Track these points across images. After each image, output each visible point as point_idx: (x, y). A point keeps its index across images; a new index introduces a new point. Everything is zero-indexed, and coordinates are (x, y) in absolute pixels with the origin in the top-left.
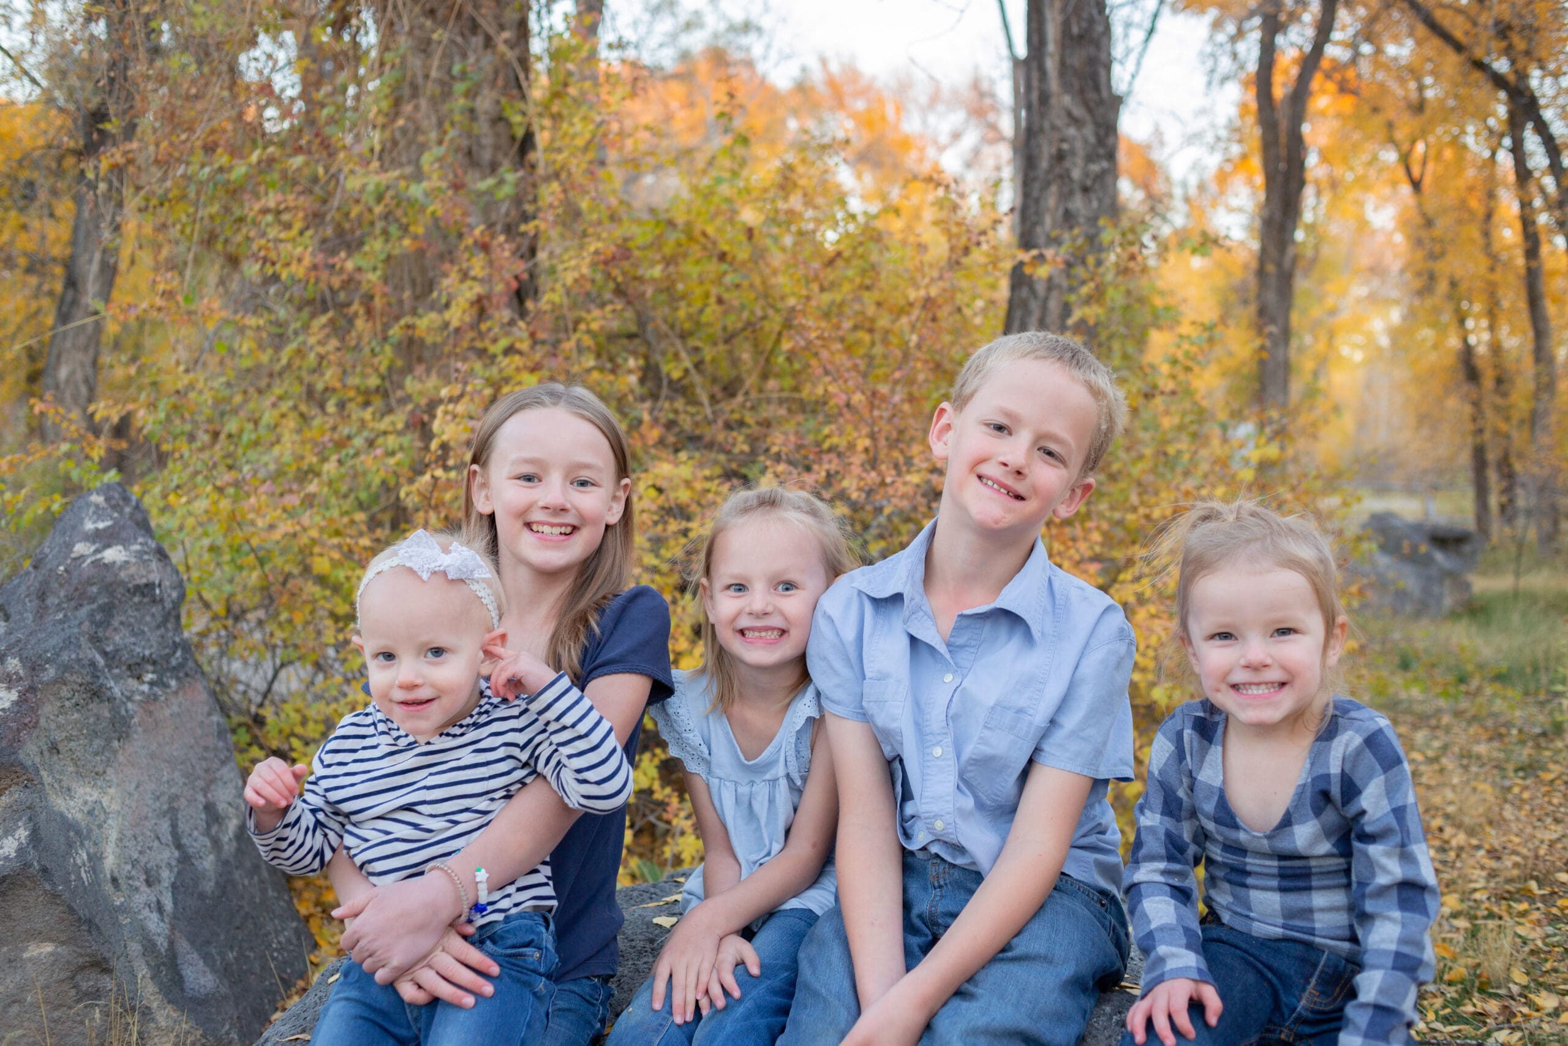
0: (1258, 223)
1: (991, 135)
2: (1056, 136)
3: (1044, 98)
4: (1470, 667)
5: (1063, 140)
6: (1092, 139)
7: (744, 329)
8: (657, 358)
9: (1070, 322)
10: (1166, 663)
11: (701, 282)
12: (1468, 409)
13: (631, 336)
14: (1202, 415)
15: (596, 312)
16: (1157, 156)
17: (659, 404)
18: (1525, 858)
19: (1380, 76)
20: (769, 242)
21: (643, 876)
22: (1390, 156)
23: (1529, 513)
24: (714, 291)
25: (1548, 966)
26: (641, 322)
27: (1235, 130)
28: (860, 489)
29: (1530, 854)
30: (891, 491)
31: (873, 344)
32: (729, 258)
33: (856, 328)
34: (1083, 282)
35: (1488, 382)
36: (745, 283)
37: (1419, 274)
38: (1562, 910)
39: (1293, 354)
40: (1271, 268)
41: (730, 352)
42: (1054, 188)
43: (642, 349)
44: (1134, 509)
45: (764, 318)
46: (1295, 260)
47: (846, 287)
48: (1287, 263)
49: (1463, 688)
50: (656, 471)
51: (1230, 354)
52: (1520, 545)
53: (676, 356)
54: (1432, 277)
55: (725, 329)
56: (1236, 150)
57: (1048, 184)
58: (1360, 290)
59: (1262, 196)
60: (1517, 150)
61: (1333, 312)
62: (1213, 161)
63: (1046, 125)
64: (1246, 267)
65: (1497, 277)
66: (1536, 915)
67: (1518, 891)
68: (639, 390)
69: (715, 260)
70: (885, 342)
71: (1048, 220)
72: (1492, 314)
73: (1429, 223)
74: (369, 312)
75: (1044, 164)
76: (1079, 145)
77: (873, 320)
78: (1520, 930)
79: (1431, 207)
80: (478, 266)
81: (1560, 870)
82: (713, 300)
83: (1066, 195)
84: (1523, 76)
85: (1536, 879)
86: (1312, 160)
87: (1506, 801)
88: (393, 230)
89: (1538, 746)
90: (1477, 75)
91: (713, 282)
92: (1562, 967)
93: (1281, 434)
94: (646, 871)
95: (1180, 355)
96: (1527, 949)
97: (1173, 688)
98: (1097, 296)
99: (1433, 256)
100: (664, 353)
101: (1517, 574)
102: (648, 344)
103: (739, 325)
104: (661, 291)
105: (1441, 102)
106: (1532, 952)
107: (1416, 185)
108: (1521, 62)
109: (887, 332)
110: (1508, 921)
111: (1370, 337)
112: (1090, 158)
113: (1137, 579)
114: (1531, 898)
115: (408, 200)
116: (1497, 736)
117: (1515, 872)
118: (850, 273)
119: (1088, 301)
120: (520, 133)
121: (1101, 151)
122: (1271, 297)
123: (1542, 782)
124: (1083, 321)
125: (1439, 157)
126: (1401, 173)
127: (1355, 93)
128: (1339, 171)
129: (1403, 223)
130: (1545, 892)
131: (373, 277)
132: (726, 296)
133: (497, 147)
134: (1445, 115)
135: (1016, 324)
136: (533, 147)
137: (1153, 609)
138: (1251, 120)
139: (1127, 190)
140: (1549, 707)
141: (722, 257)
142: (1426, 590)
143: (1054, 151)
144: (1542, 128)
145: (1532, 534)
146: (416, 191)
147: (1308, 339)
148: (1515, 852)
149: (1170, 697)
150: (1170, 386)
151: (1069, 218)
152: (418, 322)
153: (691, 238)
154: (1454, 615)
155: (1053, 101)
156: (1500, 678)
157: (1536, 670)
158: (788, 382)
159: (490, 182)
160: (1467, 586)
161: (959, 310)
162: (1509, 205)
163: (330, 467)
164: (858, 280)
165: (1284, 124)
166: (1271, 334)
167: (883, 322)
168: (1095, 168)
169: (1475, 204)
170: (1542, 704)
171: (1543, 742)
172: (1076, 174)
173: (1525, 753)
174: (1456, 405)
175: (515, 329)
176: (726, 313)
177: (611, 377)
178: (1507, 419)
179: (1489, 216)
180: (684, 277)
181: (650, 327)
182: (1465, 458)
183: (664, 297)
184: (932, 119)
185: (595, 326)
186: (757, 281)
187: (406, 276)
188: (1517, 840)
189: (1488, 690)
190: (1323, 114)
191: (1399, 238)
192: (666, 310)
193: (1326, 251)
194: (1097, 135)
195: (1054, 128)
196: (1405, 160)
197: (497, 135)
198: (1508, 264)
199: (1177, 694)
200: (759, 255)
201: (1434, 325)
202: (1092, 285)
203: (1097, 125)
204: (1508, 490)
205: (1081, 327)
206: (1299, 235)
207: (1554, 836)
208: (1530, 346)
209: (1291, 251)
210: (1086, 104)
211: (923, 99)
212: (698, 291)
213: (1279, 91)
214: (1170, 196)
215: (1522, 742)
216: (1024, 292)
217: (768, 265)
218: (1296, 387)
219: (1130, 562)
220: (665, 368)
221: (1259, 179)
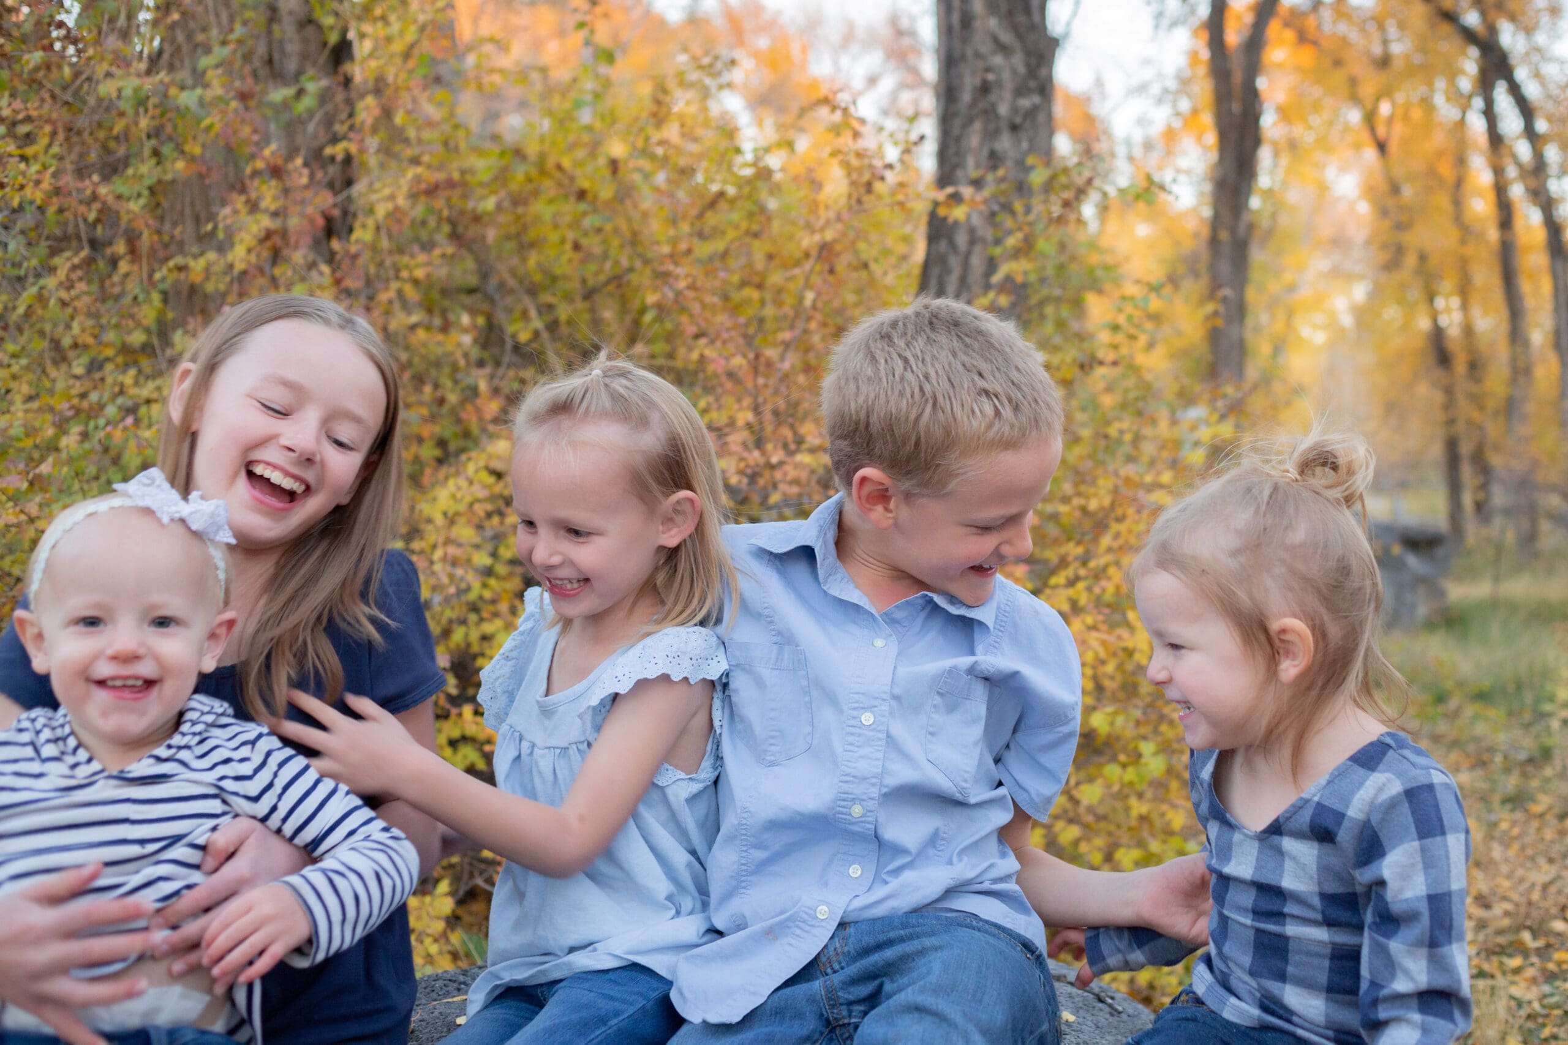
0: (1208, 187)
1: (910, 79)
2: (980, 64)
3: (967, 21)
4: (1449, 685)
5: (988, 70)
6: (1022, 70)
7: (608, 282)
8: (501, 317)
9: (996, 278)
10: (1107, 683)
11: (556, 226)
12: (1439, 397)
13: (471, 291)
14: (1147, 391)
15: (422, 258)
16: (1098, 109)
17: (501, 371)
18: (1517, 905)
19: (1342, 28)
20: (637, 178)
21: (468, 955)
22: (1354, 116)
23: (1507, 512)
24: (570, 235)
25: (1546, 1032)
26: (484, 275)
27: (1185, 82)
28: (741, 472)
29: (1523, 900)
30: (778, 475)
31: (763, 303)
32: (590, 196)
33: (743, 284)
34: (1010, 232)
35: (1460, 367)
36: (608, 227)
37: (1384, 246)
38: (1559, 964)
39: (1249, 336)
40: (1224, 235)
41: (592, 310)
42: (977, 126)
43: (485, 307)
44: (1066, 500)
45: (631, 270)
46: (1251, 227)
47: (731, 234)
48: (1242, 229)
49: (1440, 709)
50: (491, 449)
51: (1179, 334)
52: (1499, 548)
53: (525, 315)
54: (1399, 251)
55: (584, 281)
56: (1185, 105)
57: (970, 120)
58: (1320, 264)
59: (1213, 156)
60: (1489, 113)
61: (1292, 288)
62: (1161, 116)
63: (969, 52)
64: (1196, 235)
65: (1469, 250)
66: (1530, 972)
67: (1511, 944)
68: (475, 353)
69: (572, 199)
70: (778, 303)
71: (970, 162)
72: (1464, 290)
73: (1395, 189)
74: (133, 250)
75: (966, 97)
76: (1006, 76)
77: (763, 275)
78: (1516, 991)
79: (1398, 172)
80: (268, 194)
81: (1555, 918)
82: (568, 246)
83: (992, 134)
84: (1493, 30)
85: (1529, 928)
86: (1268, 120)
87: (1492, 838)
88: (167, 150)
89: (1524, 775)
90: (1446, 28)
91: (570, 226)
92: (1561, 1032)
93: (1236, 409)
94: (471, 947)
95: (1121, 320)
96: (1523, 1013)
97: (1115, 714)
98: (1027, 248)
99: (1400, 227)
100: (509, 311)
101: (1497, 579)
102: (491, 300)
103: (602, 278)
104: (508, 237)
105: (1407, 57)
106: (1529, 1017)
107: (1382, 147)
108: (1492, 14)
109: (779, 291)
110: (1501, 981)
111: (1333, 317)
112: (1020, 91)
113: (1071, 583)
114: (1525, 952)
115: (178, 109)
116: (1480, 763)
117: (1506, 922)
118: (735, 216)
119: (1016, 254)
120: (333, 38)
121: (1032, 84)
122: (1225, 268)
123: (1532, 816)
124: (1008, 279)
125: (1406, 117)
126: (1365, 136)
127: (1315, 43)
128: (1298, 130)
129: (1369, 191)
130: (1540, 943)
131: (135, 206)
132: (584, 242)
133: (304, 57)
134: (1412, 71)
135: (933, 282)
136: (351, 57)
137: (1089, 620)
138: (1202, 70)
139: (1063, 145)
140: (1534, 730)
141: (582, 195)
142: (1398, 598)
143: (977, 81)
144: (1515, 90)
145: (1510, 537)
146: (188, 99)
147: (1264, 318)
148: (1505, 898)
149: (1112, 724)
150: (1111, 357)
151: (994, 159)
152: (192, 263)
153: (543, 172)
154: (1430, 625)
155: (977, 24)
156: (1482, 697)
157: (1519, 687)
158: (660, 347)
159: (288, 92)
160: (1441, 594)
161: (865, 266)
162: (1481, 174)
163: (70, 442)
164: (744, 225)
165: (1238, 77)
166: (1225, 300)
167: (776, 278)
168: (1025, 103)
169: (1446, 170)
170: (1527, 726)
171: (1530, 769)
172: (1003, 109)
173: (1511, 783)
174: (1427, 393)
175: (314, 273)
176: (584, 261)
177: (440, 337)
178: (1481, 407)
179: (1459, 183)
180: (537, 219)
181: (493, 282)
182: (1436, 451)
183: (511, 245)
184: (845, 61)
185: (419, 273)
186: (624, 227)
187: (188, 211)
188: (1506, 884)
189: (1470, 710)
190: (1280, 66)
191: (1364, 208)
192: (515, 261)
193: (1284, 220)
194: (1028, 65)
195: (978, 55)
196: (1370, 118)
197: (306, 41)
198: (1480, 236)
199: (1120, 720)
200: (625, 194)
201: (1401, 302)
202: (1019, 235)
203: (1028, 53)
204: (1484, 486)
205: (1009, 285)
206: (1255, 202)
207: (1546, 878)
208: (1504, 327)
209: (1246, 218)
210: (1015, 29)
211: (835, 37)
212: (554, 237)
213: (1233, 37)
214: (1113, 155)
215: (1507, 770)
216: (943, 246)
217: (636, 206)
218: (1252, 372)
219: (1063, 563)
220: (510, 329)
221: (1211, 138)
